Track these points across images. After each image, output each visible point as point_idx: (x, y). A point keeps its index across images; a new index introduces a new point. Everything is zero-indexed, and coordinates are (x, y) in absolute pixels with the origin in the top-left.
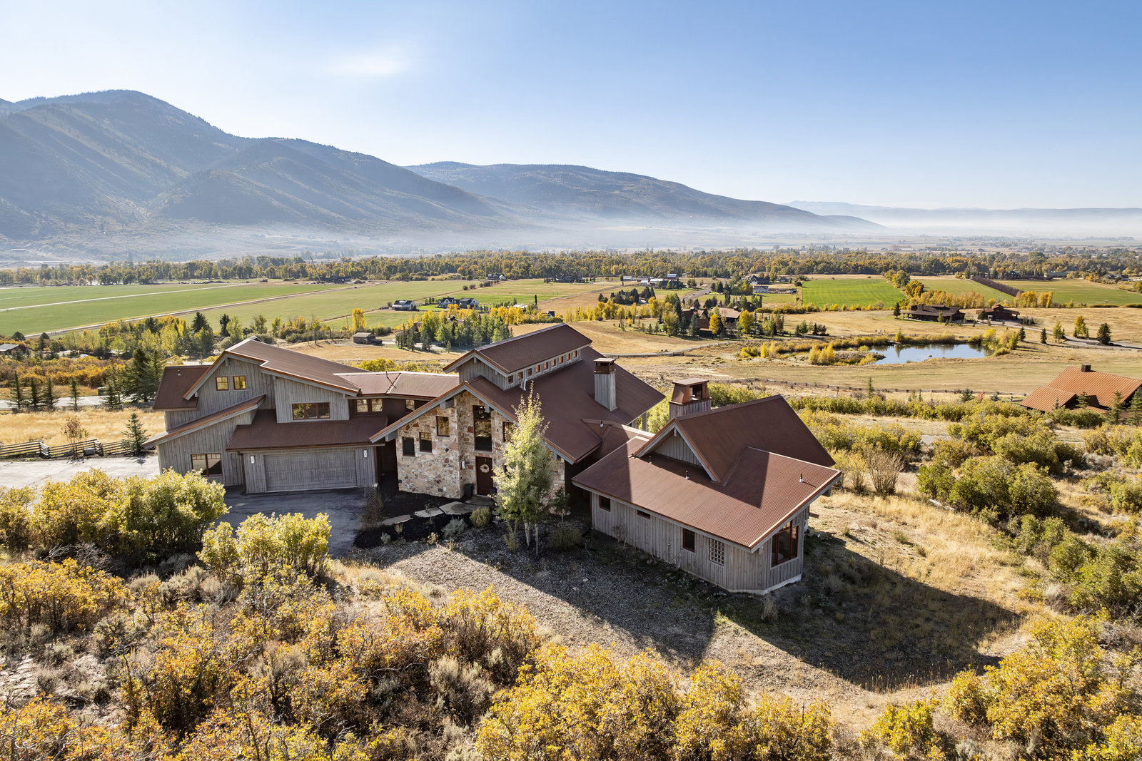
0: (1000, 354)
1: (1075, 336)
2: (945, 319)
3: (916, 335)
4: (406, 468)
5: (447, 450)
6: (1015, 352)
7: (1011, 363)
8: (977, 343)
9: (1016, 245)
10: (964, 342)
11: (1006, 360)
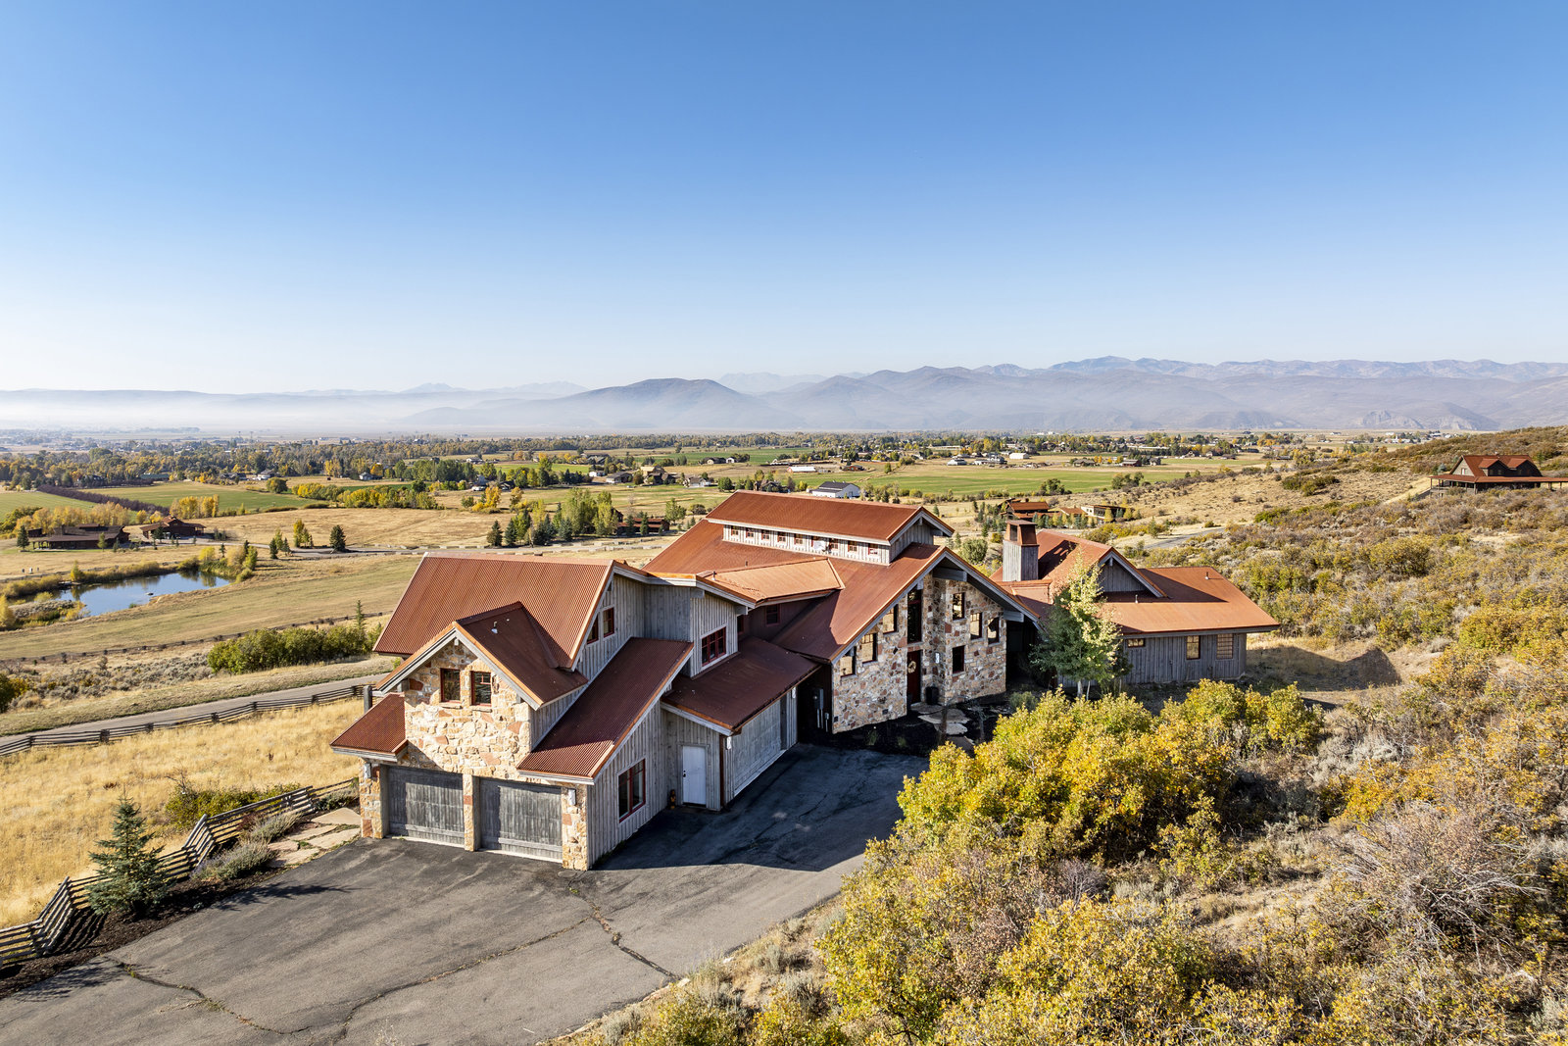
0: (245, 578)
1: (298, 546)
2: (109, 544)
3: (100, 570)
4: (845, 696)
5: (895, 651)
8: (191, 570)
10: (174, 571)
11: (263, 584)
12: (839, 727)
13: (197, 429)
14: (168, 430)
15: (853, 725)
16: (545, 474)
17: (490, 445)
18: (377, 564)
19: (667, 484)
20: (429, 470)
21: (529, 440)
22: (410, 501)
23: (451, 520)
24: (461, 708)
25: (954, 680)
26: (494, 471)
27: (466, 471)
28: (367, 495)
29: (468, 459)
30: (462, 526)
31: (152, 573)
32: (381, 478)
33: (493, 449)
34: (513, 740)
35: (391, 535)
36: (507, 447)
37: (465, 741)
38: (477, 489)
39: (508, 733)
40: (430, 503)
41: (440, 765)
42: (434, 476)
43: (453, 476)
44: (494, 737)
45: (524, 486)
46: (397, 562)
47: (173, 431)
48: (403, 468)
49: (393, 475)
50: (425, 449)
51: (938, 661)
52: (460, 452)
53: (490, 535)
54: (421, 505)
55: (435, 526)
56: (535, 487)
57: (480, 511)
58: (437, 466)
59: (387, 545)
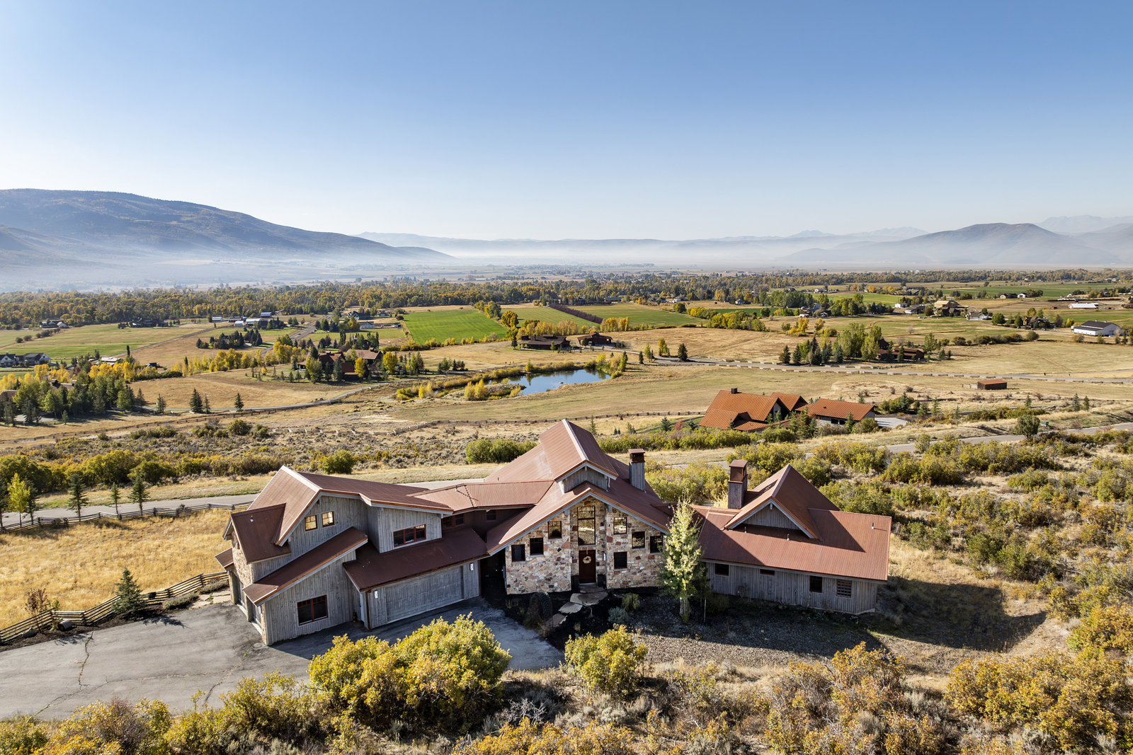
0: (616, 377)
1: (660, 355)
2: (557, 347)
3: (541, 365)
5: (559, 550)
6: (626, 373)
7: (629, 384)
8: (592, 368)
9: (569, 273)
10: (582, 368)
11: (624, 382)
13: (653, 265)
14: (634, 266)
16: (855, 306)
19: (952, 316)
22: (748, 324)
25: (616, 573)
29: (817, 289)
31: (570, 369)
32: (749, 304)
34: (250, 575)
35: (722, 350)
38: (803, 315)
40: (760, 327)
42: (782, 304)
43: (795, 304)
45: (835, 314)
47: (639, 266)
48: (764, 296)
51: (605, 559)
52: (812, 284)
53: (783, 355)
54: (754, 328)
56: (846, 315)
59: (716, 358)
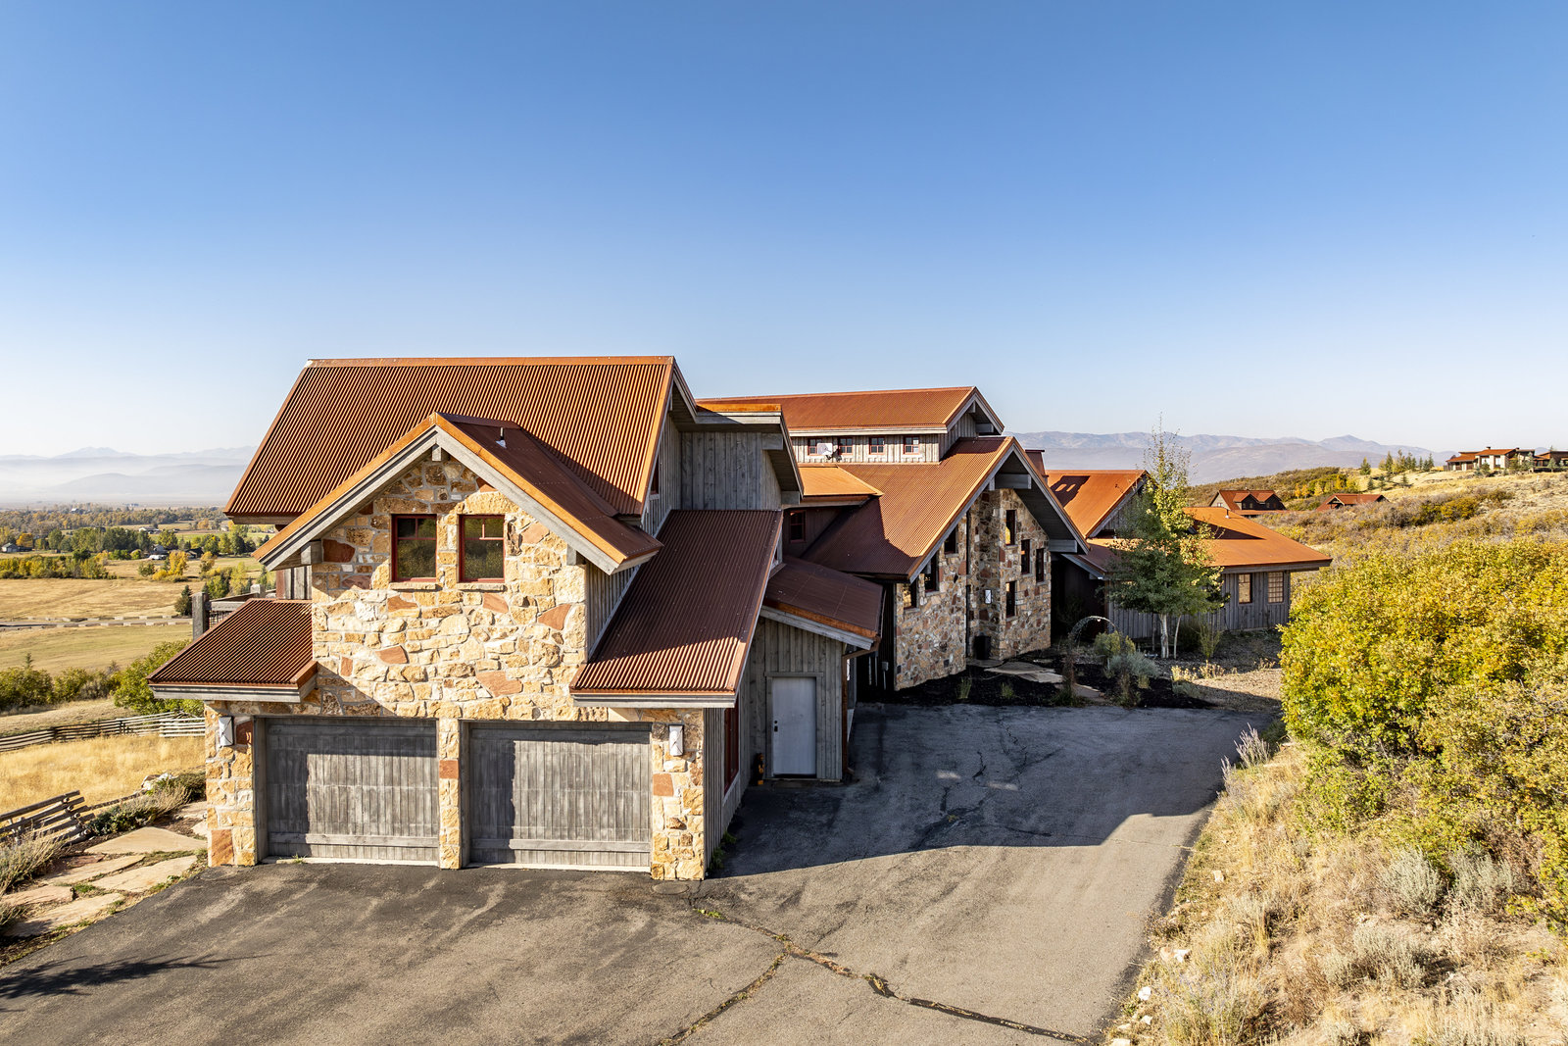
4: (908, 636)
12: (903, 682)
15: (915, 679)
16: (240, 541)
17: (168, 514)
18: (33, 638)
20: (93, 539)
21: (214, 509)
22: (73, 569)
23: (126, 590)
24: (438, 588)
25: (1009, 624)
26: (175, 540)
27: (140, 541)
28: (15, 564)
29: (141, 528)
30: (140, 595)
32: (30, 550)
33: (172, 518)
34: (550, 641)
35: (49, 607)
36: (188, 516)
37: (445, 654)
38: (156, 557)
39: (540, 630)
40: (98, 572)
41: (390, 706)
42: (100, 546)
43: (124, 545)
44: (510, 639)
45: (216, 553)
46: (59, 635)
48: (59, 537)
49: (46, 546)
50: (86, 518)
51: (988, 600)
52: (130, 522)
53: (180, 602)
54: (87, 574)
55: (107, 596)
56: (228, 554)
57: (162, 579)
58: (104, 535)
59: (46, 619)
